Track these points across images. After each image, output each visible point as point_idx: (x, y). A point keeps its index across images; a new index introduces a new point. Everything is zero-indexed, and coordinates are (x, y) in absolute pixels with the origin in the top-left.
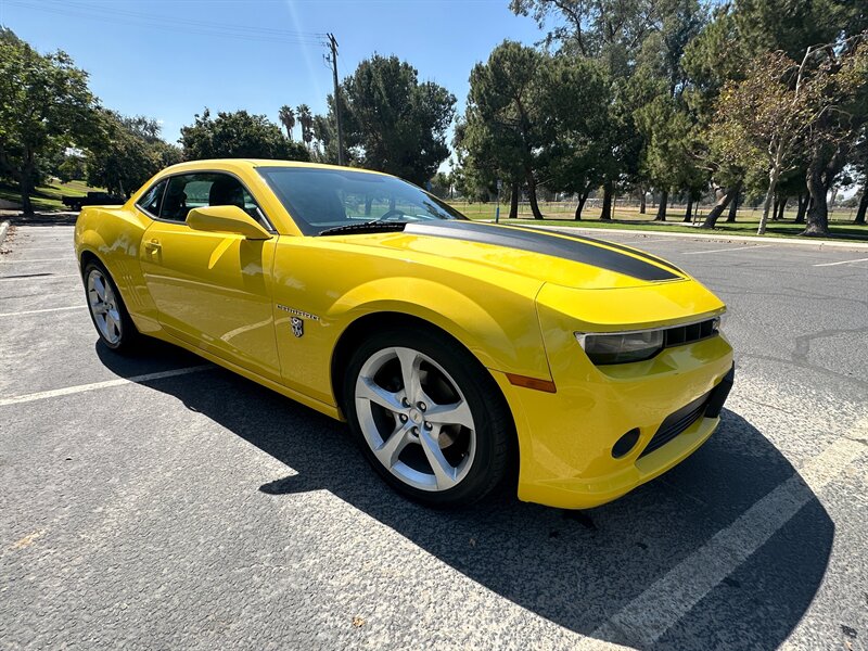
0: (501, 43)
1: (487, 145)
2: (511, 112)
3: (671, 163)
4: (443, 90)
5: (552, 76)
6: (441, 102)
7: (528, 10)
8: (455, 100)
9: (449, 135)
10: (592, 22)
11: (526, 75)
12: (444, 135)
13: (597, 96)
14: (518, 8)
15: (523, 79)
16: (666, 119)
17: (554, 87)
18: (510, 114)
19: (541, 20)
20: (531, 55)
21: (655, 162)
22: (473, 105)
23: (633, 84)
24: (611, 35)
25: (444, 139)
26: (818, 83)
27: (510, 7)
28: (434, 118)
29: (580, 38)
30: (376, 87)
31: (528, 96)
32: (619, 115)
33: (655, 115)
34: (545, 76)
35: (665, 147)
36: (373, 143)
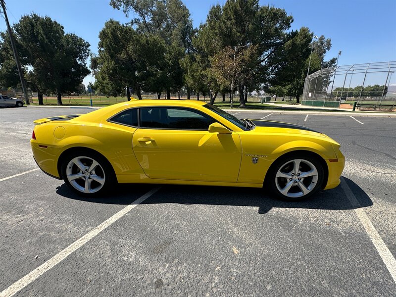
0: (109, 20)
1: (114, 70)
2: (122, 55)
3: (195, 81)
4: (81, 39)
5: (141, 41)
6: (80, 45)
7: (119, 7)
8: (89, 45)
9: (88, 63)
10: (150, 19)
11: (129, 39)
12: (85, 63)
13: (162, 52)
14: (114, 5)
15: (128, 40)
16: (191, 65)
17: (142, 46)
18: (123, 56)
19: (126, 13)
20: (130, 30)
21: (189, 80)
22: (102, 49)
23: (173, 48)
24: (159, 26)
25: (85, 64)
26: (239, 58)
27: (110, 4)
28: (78, 53)
29: (146, 25)
30: (38, 33)
31: (130, 48)
32: (169, 61)
33: (187, 63)
34: (138, 41)
35: (192, 76)
36: (40, 63)
